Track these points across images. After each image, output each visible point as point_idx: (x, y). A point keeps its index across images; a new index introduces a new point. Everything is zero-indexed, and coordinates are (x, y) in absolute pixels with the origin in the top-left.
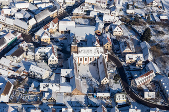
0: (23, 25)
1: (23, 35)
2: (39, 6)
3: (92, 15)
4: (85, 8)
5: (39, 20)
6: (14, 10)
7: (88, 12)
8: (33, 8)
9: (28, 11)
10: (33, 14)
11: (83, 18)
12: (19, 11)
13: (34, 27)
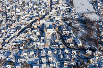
0: (27, 22)
1: (28, 26)
2: (33, 15)
3: (51, 18)
4: (49, 16)
5: (33, 20)
6: (24, 17)
7: (50, 17)
8: (31, 16)
9: (29, 17)
10: (31, 18)
11: (48, 19)
12: (26, 17)
13: (31, 23)
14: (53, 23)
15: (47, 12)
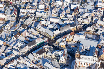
1: (49, 40)
2: (65, 22)
3: (99, 32)
4: (95, 27)
5: (62, 32)
6: (48, 22)
7: (97, 30)
8: (61, 23)
9: (58, 24)
10: (60, 26)
11: (93, 34)
12: (51, 23)
13: (57, 36)
14: (98, 43)
15: (94, 19)
